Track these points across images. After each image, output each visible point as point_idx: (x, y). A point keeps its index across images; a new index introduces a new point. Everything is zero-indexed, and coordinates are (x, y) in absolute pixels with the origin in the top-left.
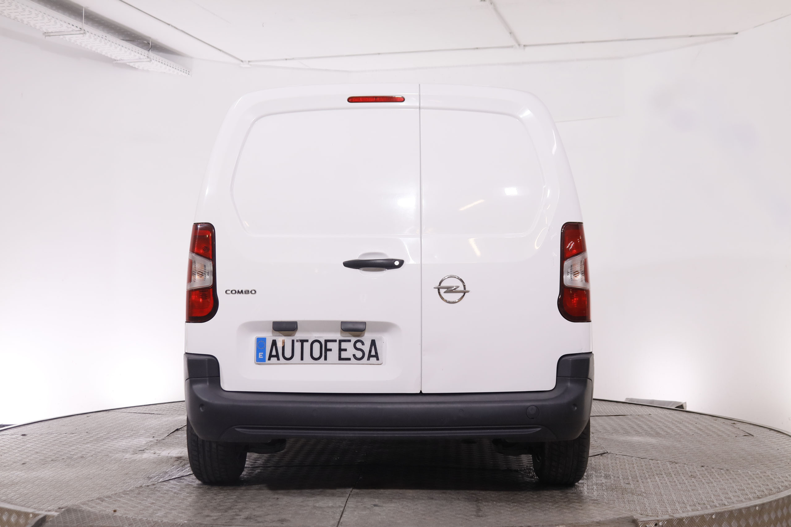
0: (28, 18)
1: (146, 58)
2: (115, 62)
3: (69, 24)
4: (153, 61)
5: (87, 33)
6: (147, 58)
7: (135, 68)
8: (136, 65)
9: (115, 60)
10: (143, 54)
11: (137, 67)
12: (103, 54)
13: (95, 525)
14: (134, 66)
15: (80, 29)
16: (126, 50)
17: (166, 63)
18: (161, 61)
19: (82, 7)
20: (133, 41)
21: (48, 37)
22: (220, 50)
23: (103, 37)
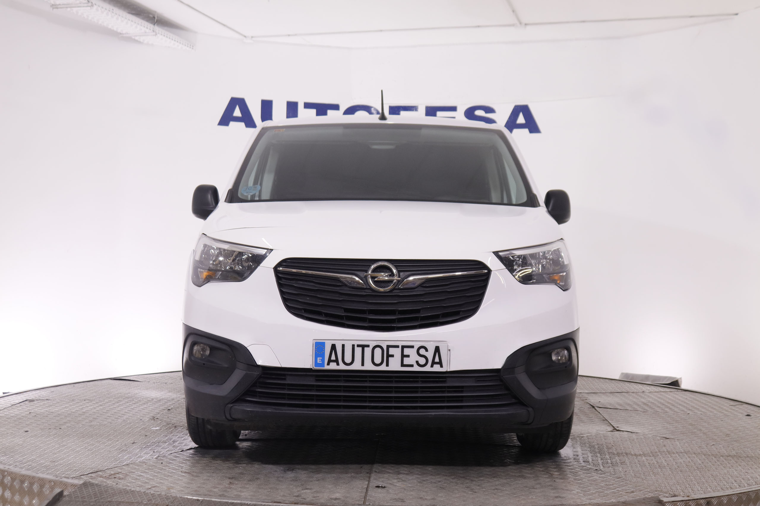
2: (121, 35)
4: (158, 35)
5: (95, 5)
6: (152, 31)
7: (140, 41)
10: (149, 28)
13: (114, 500)
15: (88, 2)
16: (132, 23)
17: (171, 38)
18: (166, 36)
20: (139, 14)
21: (56, 9)
22: (224, 25)
23: (110, 10)
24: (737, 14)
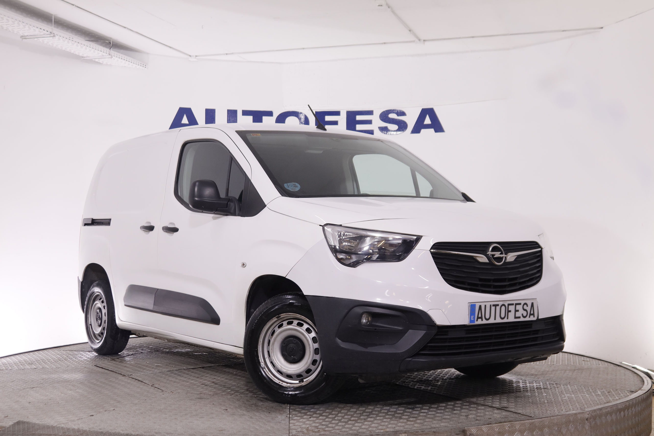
0: (7, 25)
1: (107, 55)
2: (83, 59)
3: (41, 29)
4: (114, 57)
5: (56, 36)
6: (108, 55)
7: (100, 63)
8: (101, 61)
9: (83, 57)
10: (105, 52)
11: (101, 62)
12: (72, 52)
14: (99, 62)
15: (50, 33)
16: (91, 49)
17: (126, 59)
18: (121, 58)
19: (52, 15)
20: (97, 41)
21: (25, 39)
22: (170, 47)
23: (69, 38)
24: (602, 28)
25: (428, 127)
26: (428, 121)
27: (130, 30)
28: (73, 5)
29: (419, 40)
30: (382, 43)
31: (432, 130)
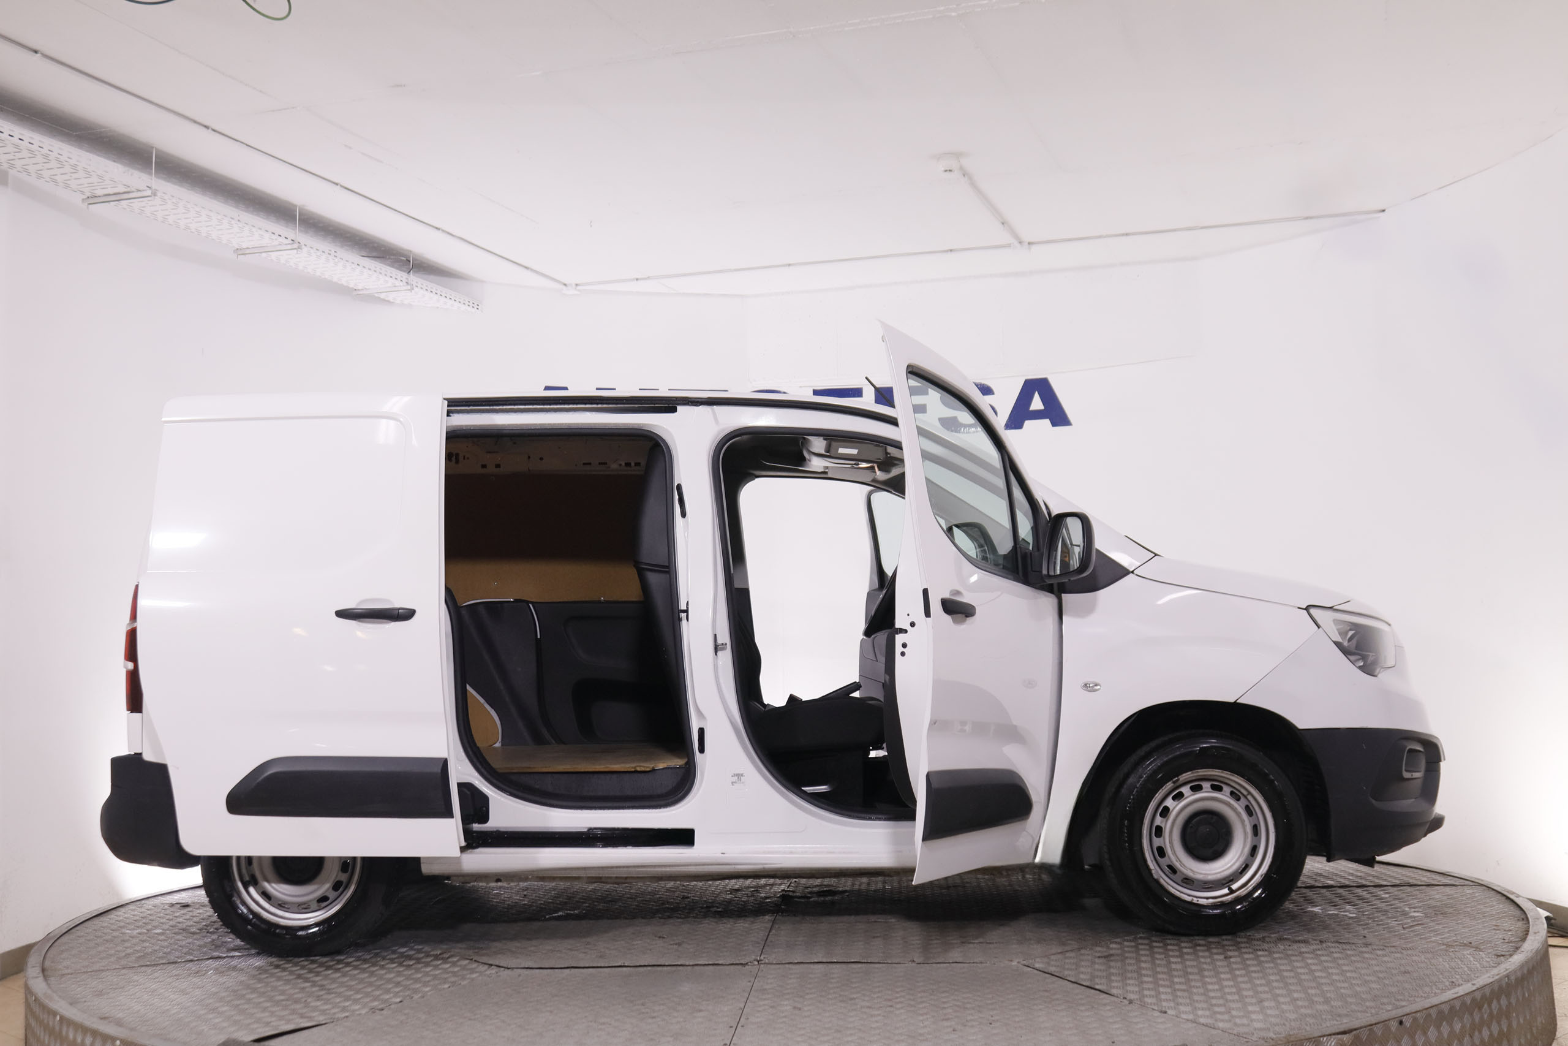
0: (207, 227)
1: (404, 286)
2: (355, 293)
3: (274, 234)
4: (415, 288)
5: (304, 247)
6: (405, 284)
7: (388, 301)
8: (391, 297)
9: (355, 290)
10: (399, 278)
11: (392, 300)
12: (335, 280)
14: (387, 299)
15: (292, 242)
16: (370, 272)
17: (439, 293)
18: (429, 290)
19: (296, 206)
20: (383, 257)
21: (242, 256)
22: (527, 268)
23: (330, 252)
24: (1384, 211)
25: (1037, 415)
26: (1037, 404)
27: (448, 233)
28: (337, 184)
29: (1020, 243)
30: (947, 251)
31: (1047, 422)
